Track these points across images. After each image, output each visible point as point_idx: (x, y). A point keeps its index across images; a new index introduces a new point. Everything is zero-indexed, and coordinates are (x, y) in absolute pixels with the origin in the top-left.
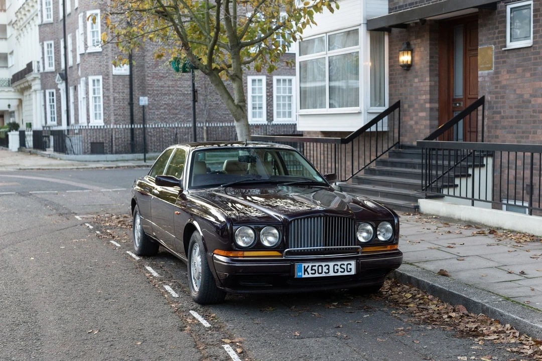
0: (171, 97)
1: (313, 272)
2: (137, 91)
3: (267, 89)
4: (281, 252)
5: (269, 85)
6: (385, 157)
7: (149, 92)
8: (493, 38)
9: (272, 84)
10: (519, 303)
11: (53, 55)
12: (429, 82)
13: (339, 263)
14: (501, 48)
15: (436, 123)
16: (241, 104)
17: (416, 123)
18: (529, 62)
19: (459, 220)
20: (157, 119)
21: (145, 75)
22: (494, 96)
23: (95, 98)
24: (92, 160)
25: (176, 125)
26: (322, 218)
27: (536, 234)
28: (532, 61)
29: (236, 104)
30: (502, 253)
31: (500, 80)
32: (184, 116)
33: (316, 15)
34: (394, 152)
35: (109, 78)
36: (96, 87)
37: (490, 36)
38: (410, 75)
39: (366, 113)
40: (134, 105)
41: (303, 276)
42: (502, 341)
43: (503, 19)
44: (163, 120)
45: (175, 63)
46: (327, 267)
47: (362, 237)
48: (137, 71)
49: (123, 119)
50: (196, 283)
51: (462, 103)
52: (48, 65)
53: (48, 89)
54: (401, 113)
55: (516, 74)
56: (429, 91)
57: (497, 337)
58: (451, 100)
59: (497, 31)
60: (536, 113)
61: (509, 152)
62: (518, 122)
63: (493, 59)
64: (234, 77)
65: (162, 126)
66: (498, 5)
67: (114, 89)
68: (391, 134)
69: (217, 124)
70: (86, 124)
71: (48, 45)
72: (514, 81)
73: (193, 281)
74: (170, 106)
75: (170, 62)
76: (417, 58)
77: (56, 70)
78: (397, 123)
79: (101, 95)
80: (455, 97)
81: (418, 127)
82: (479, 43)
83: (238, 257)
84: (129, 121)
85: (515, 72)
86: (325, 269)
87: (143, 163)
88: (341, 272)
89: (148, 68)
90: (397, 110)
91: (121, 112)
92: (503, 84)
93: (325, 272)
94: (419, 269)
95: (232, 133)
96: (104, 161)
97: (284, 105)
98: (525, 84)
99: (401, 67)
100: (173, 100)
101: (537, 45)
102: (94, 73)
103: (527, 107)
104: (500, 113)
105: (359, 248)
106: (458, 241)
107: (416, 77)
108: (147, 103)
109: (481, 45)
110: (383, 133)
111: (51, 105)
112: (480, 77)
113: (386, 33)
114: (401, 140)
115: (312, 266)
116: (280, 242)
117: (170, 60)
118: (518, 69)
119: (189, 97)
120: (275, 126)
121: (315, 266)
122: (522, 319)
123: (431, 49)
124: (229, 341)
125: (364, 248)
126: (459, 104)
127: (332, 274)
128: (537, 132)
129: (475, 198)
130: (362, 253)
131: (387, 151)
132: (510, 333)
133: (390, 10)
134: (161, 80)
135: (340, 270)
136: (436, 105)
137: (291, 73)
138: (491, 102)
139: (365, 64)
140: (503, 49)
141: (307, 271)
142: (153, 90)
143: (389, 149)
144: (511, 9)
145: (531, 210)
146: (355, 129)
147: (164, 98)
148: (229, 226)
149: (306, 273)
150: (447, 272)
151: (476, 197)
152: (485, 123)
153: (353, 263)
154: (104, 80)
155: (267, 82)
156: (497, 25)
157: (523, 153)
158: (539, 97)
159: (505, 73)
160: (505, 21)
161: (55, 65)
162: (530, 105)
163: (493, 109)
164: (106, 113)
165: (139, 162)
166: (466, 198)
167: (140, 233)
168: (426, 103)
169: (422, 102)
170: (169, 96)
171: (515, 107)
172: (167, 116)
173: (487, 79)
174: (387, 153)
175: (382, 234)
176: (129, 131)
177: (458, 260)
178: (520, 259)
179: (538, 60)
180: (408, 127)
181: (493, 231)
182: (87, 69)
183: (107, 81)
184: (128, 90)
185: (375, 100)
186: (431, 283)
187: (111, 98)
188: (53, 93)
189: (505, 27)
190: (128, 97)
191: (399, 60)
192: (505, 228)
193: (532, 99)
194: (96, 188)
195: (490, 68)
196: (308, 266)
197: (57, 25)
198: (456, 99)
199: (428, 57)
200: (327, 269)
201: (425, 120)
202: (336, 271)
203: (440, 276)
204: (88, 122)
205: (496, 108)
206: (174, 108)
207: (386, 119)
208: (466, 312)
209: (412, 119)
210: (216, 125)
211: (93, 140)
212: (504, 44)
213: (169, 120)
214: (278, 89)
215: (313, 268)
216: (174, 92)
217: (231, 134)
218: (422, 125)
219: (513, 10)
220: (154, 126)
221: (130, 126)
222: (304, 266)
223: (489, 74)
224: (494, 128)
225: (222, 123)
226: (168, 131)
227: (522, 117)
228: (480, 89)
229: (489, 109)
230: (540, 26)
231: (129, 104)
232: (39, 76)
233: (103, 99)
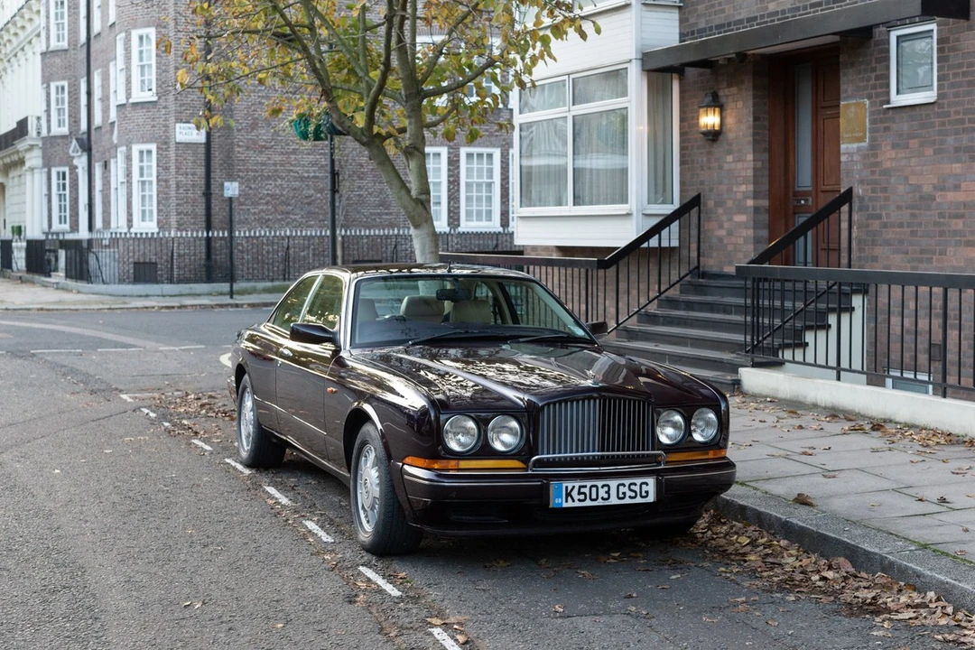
0: (279, 182)
1: (582, 497)
2: (218, 171)
3: (449, 170)
4: (526, 461)
5: (453, 163)
6: (674, 293)
7: (241, 174)
8: (866, 88)
9: (458, 161)
10: (947, 555)
11: (66, 106)
12: (752, 163)
13: (627, 482)
14: (882, 105)
15: (765, 233)
16: (423, 197)
17: (730, 233)
18: (931, 130)
19: (815, 406)
20: (252, 221)
21: (232, 143)
22: (869, 187)
23: (143, 183)
24: (135, 293)
25: (288, 233)
26: (598, 401)
27: (956, 431)
28: (937, 128)
29: (414, 197)
30: (900, 463)
31: (879, 160)
32: (302, 217)
33: (555, 44)
34: (690, 283)
35: (169, 147)
36: (145, 164)
37: (861, 84)
38: (718, 150)
39: (641, 216)
40: (213, 196)
41: (565, 505)
42: (923, 621)
43: (884, 55)
44: (264, 223)
45: (300, 123)
46: (606, 489)
47: (666, 435)
48: (219, 137)
49: (192, 221)
50: (366, 517)
51: (810, 199)
52: (57, 124)
53: (55, 166)
54: (702, 215)
55: (907, 151)
56: (752, 179)
57: (913, 615)
58: (791, 194)
59: (873, 75)
60: (944, 218)
61: (903, 287)
62: (913, 234)
63: (867, 124)
65: (263, 233)
66: (874, 30)
67: (178, 168)
68: (684, 252)
69: (360, 231)
70: (125, 230)
71: (57, 88)
72: (904, 162)
73: (361, 512)
74: (277, 199)
75: (291, 122)
76: (730, 121)
77: (71, 133)
78: (694, 232)
79: (154, 179)
80: (797, 189)
81: (733, 240)
82: (842, 95)
83: (448, 470)
84: (203, 225)
85: (907, 146)
86: (602, 493)
87: (227, 300)
88: (630, 497)
89: (239, 130)
90: (694, 211)
91: (189, 208)
92: (884, 166)
93: (603, 498)
94: (758, 493)
95: (387, 248)
96: (158, 296)
97: (479, 199)
98: (925, 168)
99: (702, 136)
100: (283, 189)
101: (945, 101)
102: (143, 138)
103: (928, 208)
104: (879, 217)
105: (660, 455)
106: (821, 443)
107: (730, 152)
108: (237, 193)
109: (846, 99)
110: (671, 250)
111: (60, 195)
112: (844, 154)
113: (675, 76)
114: (702, 264)
115: (580, 487)
116: (522, 444)
117: (290, 118)
118: (911, 141)
120: (464, 236)
121: (585, 486)
122: (956, 583)
123: (754, 105)
124: (439, 622)
125: (670, 455)
126: (806, 200)
127: (614, 501)
128: (946, 251)
129: (842, 366)
130: (667, 463)
131: (678, 282)
132: (937, 607)
133: (682, 36)
134: (261, 152)
135: (629, 493)
136: (765, 203)
137: (491, 142)
138: (863, 197)
139: (638, 128)
140: (885, 106)
141: (570, 495)
142: (247, 170)
143: (681, 279)
144: (898, 37)
145: (945, 388)
146: (622, 244)
147: (266, 185)
148: (432, 415)
149: (569, 498)
150: (810, 498)
151: (845, 364)
152: (854, 235)
153: (651, 481)
154: (160, 152)
155: (449, 158)
156: (874, 66)
157: (928, 289)
158: (949, 191)
159: (888, 148)
160: (887, 59)
161: (70, 124)
162: (934, 204)
163: (868, 210)
164: (162, 210)
165: (220, 297)
166: (827, 367)
167: (251, 427)
168: (746, 198)
169: (739, 196)
170: (275, 180)
171: (907, 208)
172: (271, 217)
173: (856, 158)
174: (678, 286)
175: (699, 431)
176: (203, 242)
177: (824, 476)
178: (934, 475)
179: (948, 127)
180: (714, 240)
181: (878, 426)
182: (130, 131)
183: (164, 153)
184: (203, 170)
185: (656, 193)
186: (784, 517)
187: (171, 183)
188: (64, 174)
189: (888, 68)
190: (203, 182)
191: (698, 123)
192: (897, 420)
193: (938, 194)
194: (150, 344)
195: (861, 139)
196: (574, 487)
197: (75, 54)
198: (799, 192)
199: (751, 119)
200: (606, 492)
201: (746, 228)
202: (621, 495)
203: (798, 505)
204: (130, 226)
205: (873, 209)
206: (283, 203)
207: (675, 226)
208: (852, 570)
209: (721, 227)
210: (358, 233)
211: (139, 259)
212: (885, 98)
213: (274, 223)
214: (468, 170)
215: (582, 490)
216: (284, 175)
217: (384, 249)
218: (740, 237)
219: (900, 40)
220: (247, 234)
221: (205, 234)
222: (567, 487)
223: (859, 149)
224: (870, 243)
225: (370, 230)
226: (273, 243)
227: (920, 225)
228: (843, 175)
229: (860, 209)
230: (950, 68)
231: (203, 194)
232: (40, 144)
233: (158, 184)
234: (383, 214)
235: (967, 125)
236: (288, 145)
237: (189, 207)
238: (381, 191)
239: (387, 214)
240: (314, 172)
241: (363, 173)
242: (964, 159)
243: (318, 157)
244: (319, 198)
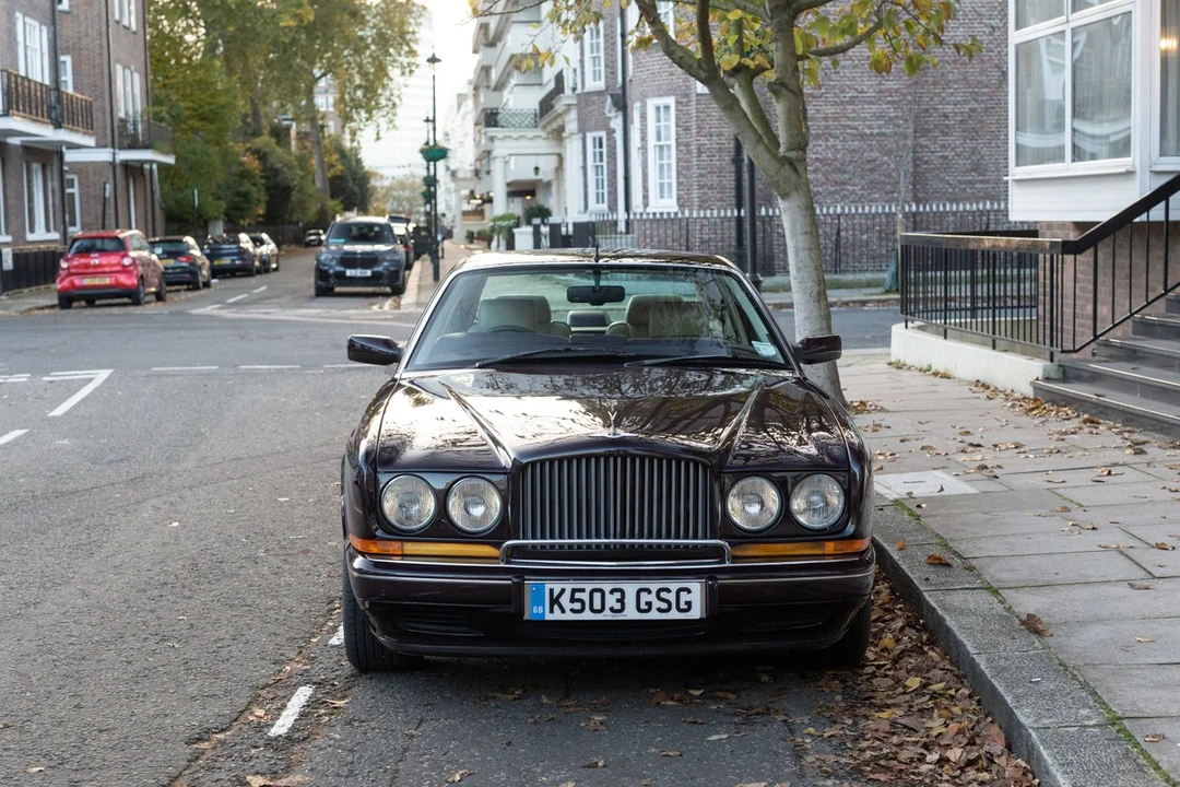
0: (832, 142)
1: (577, 606)
4: (497, 546)
10: (1131, 740)
11: (602, 54)
13: (654, 586)
16: (795, 155)
23: (661, 147)
25: (838, 210)
26: (611, 460)
29: (782, 155)
32: (863, 188)
35: (690, 101)
36: (662, 124)
39: (1146, 173)
41: (549, 617)
46: (618, 595)
47: (744, 514)
49: (718, 196)
52: (592, 76)
53: (590, 131)
64: (775, 87)
67: (699, 127)
69: (944, 206)
70: (641, 210)
71: (592, 32)
74: (829, 165)
77: (607, 88)
79: (673, 143)
83: (389, 556)
84: (734, 201)
86: (611, 601)
88: (659, 610)
91: (713, 180)
93: (612, 609)
94: (998, 608)
100: (837, 151)
102: (659, 90)
105: (721, 547)
111: (597, 167)
115: (574, 591)
119: (874, 142)
121: (583, 590)
127: (631, 613)
130: (735, 559)
135: (657, 604)
141: (559, 602)
147: (815, 146)
149: (556, 607)
150: (1041, 623)
153: (697, 587)
154: (680, 108)
161: (606, 77)
164: (682, 183)
170: (827, 140)
172: (820, 189)
176: (733, 224)
182: (645, 82)
183: (684, 108)
186: (973, 652)
187: (692, 147)
188: (601, 139)
190: (732, 146)
196: (563, 591)
200: (618, 601)
202: (643, 606)
204: (646, 205)
206: (838, 170)
210: (941, 209)
213: (825, 197)
215: (578, 595)
216: (838, 132)
221: (736, 214)
222: (552, 591)
225: (958, 205)
226: (825, 223)
231: (733, 160)
232: (574, 102)
233: (677, 150)
234: (977, 182)
236: (844, 91)
237: (715, 178)
238: (974, 151)
239: (981, 182)
240: (879, 127)
241: (947, 126)
243: (885, 106)
244: (886, 162)
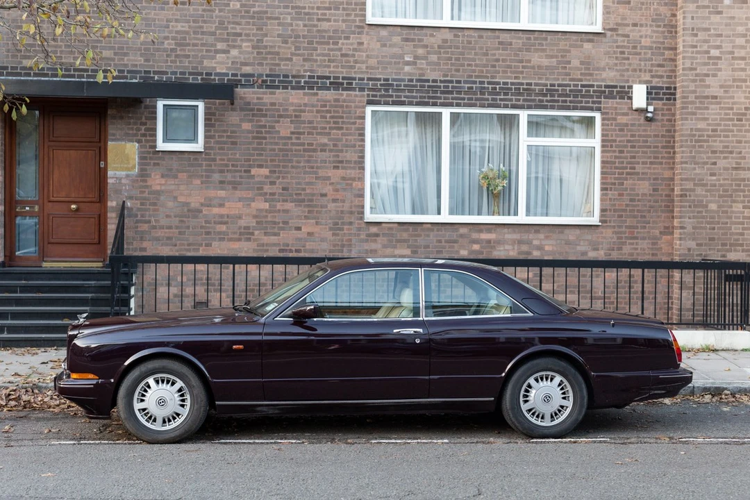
8: (136, 135)
18: (199, 168)
22: (139, 202)
28: (204, 168)
31: (148, 184)
37: (131, 132)
51: (38, 207)
55: (177, 180)
58: (14, 202)
59: (143, 128)
60: (210, 224)
62: (180, 233)
63: (136, 160)
72: (173, 187)
80: (18, 199)
82: (109, 137)
85: (176, 177)
92: (153, 188)
98: (193, 192)
101: (211, 152)
103: (196, 217)
104: (148, 222)
109: (113, 140)
112: (111, 178)
118: (180, 174)
126: (31, 208)
128: (211, 244)
138: (132, 209)
140: (155, 149)
144: (164, 106)
156: (144, 120)
158: (215, 206)
159: (158, 177)
160: (154, 118)
162: (201, 214)
163: (135, 216)
171: (175, 217)
173: (123, 181)
179: (214, 168)
189: (155, 124)
193: (204, 209)
195: (130, 169)
205: (142, 217)
212: (152, 144)
219: (166, 107)
223: (127, 176)
224: (139, 239)
227: (188, 227)
228: (110, 192)
229: (130, 216)
230: (215, 131)
235: (230, 168)
242: (228, 188)
